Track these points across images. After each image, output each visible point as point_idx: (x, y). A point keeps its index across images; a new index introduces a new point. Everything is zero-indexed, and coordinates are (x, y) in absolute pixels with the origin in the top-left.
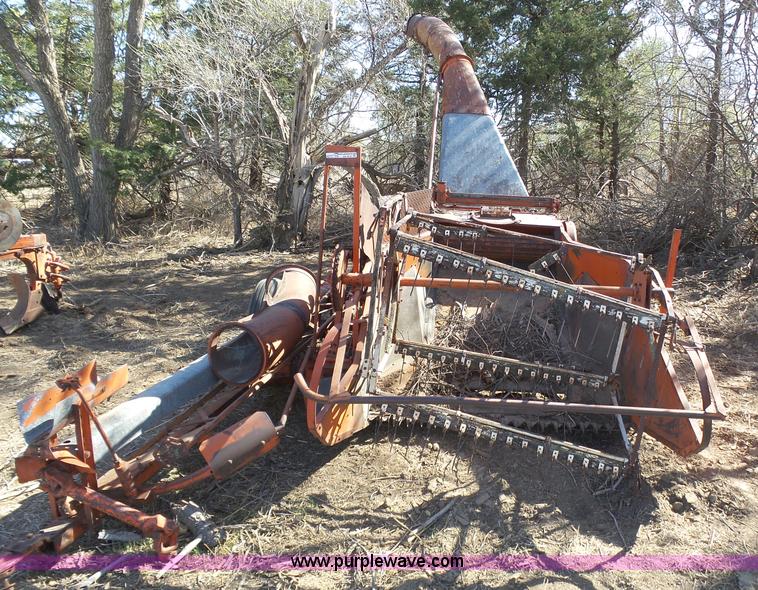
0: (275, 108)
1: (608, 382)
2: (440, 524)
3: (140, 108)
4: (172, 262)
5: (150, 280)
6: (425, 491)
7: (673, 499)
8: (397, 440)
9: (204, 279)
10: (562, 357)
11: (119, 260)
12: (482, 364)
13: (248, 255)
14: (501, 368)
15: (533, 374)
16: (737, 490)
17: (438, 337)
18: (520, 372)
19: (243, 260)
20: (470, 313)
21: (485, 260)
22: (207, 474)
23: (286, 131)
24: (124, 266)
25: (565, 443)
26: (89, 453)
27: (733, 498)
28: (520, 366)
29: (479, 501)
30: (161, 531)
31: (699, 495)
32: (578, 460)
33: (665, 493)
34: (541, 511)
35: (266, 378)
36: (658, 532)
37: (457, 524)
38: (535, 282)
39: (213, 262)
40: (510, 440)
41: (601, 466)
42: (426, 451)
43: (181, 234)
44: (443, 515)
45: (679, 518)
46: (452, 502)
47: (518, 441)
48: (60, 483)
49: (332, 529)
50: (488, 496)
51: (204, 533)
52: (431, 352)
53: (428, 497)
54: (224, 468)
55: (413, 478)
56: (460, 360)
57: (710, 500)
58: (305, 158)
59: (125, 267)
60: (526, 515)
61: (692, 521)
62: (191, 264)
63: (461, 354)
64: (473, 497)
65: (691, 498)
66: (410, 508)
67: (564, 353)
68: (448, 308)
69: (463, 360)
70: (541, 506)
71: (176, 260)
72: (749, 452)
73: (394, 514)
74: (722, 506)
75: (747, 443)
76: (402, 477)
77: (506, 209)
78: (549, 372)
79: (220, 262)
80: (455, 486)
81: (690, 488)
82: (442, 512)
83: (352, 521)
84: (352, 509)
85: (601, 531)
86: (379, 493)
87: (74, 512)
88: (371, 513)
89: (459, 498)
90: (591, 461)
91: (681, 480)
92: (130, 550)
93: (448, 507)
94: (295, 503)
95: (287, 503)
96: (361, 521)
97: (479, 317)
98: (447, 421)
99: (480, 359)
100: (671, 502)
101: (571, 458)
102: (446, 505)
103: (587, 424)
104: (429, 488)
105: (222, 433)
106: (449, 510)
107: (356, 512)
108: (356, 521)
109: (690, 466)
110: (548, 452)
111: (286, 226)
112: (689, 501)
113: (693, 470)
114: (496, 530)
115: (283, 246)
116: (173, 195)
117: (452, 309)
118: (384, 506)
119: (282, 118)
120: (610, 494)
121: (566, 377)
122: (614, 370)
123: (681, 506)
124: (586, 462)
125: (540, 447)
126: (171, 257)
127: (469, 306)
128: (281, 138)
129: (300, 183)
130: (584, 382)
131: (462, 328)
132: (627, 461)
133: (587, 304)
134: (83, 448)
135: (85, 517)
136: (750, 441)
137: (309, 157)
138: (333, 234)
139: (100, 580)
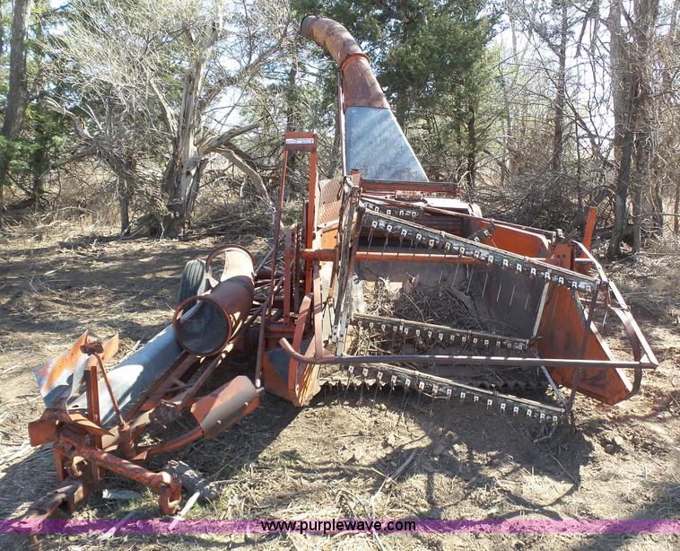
0: (163, 101)
1: (530, 345)
2: (409, 472)
3: (25, 101)
4: (65, 250)
5: (48, 267)
6: (386, 445)
7: (604, 443)
8: (346, 403)
9: (102, 265)
10: (482, 324)
11: (11, 248)
12: (418, 332)
13: (139, 242)
14: (436, 334)
15: (464, 339)
16: (654, 432)
17: (369, 310)
18: (452, 337)
19: (136, 247)
20: (393, 287)
21: (444, 233)
22: (199, 434)
23: (173, 123)
24: (17, 253)
25: (510, 396)
26: (96, 416)
27: (654, 440)
28: (452, 333)
29: (437, 452)
30: (168, 486)
31: (625, 438)
32: (523, 411)
33: (595, 438)
34: (493, 457)
35: (229, 348)
36: (599, 470)
37: (425, 471)
38: (488, 253)
39: (106, 249)
40: (463, 395)
41: (542, 416)
42: (376, 411)
43: (64, 224)
44: (409, 465)
45: (614, 458)
46: (414, 453)
47: (470, 396)
48: (75, 445)
49: (312, 481)
50: (443, 447)
51: (200, 488)
52: (372, 321)
53: (389, 450)
54: (214, 428)
55: (371, 435)
56: (398, 328)
57: (634, 442)
58: (192, 149)
59: (19, 256)
60: (480, 462)
61: (624, 460)
62: (85, 251)
63: (400, 323)
64: (430, 448)
65: (619, 441)
66: (374, 460)
67: (483, 321)
68: (373, 284)
69: (401, 328)
70: (494, 453)
71: (69, 247)
72: (655, 401)
73: (363, 466)
74: (645, 447)
75: (653, 394)
76: (361, 434)
77: (418, 193)
78: (478, 337)
79: (112, 249)
80: (410, 440)
81: (615, 432)
82: (408, 462)
83: (329, 474)
84: (325, 463)
85: (550, 472)
86: (344, 448)
87: (80, 473)
88: (342, 466)
89: (419, 449)
90: (534, 411)
91: (608, 426)
92: (133, 507)
93: (411, 457)
94: (272, 460)
95: (264, 460)
96: (337, 473)
97: (402, 290)
98: (407, 380)
99: (416, 327)
100: (603, 445)
101: (516, 409)
102: (408, 456)
103: (513, 382)
104: (389, 442)
105: (208, 397)
106: (413, 460)
107: (329, 466)
108: (332, 473)
109: (611, 415)
110: (496, 406)
111: (175, 214)
112: (618, 443)
113: (614, 418)
114: (460, 475)
115: (172, 234)
116: (46, 187)
117: (376, 284)
118: (353, 459)
119: (170, 111)
120: (548, 441)
121: (493, 341)
122: (535, 334)
123: (612, 448)
124: (529, 413)
125: (489, 401)
126: (63, 245)
127: (392, 281)
128: (168, 130)
129: (188, 173)
130: (509, 345)
131: (389, 301)
132: (563, 410)
133: (533, 271)
134: (92, 411)
135: (91, 477)
136: (655, 392)
137: (195, 149)
138: (219, 222)
139: (116, 534)
